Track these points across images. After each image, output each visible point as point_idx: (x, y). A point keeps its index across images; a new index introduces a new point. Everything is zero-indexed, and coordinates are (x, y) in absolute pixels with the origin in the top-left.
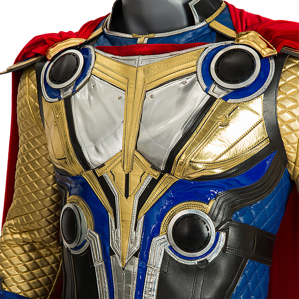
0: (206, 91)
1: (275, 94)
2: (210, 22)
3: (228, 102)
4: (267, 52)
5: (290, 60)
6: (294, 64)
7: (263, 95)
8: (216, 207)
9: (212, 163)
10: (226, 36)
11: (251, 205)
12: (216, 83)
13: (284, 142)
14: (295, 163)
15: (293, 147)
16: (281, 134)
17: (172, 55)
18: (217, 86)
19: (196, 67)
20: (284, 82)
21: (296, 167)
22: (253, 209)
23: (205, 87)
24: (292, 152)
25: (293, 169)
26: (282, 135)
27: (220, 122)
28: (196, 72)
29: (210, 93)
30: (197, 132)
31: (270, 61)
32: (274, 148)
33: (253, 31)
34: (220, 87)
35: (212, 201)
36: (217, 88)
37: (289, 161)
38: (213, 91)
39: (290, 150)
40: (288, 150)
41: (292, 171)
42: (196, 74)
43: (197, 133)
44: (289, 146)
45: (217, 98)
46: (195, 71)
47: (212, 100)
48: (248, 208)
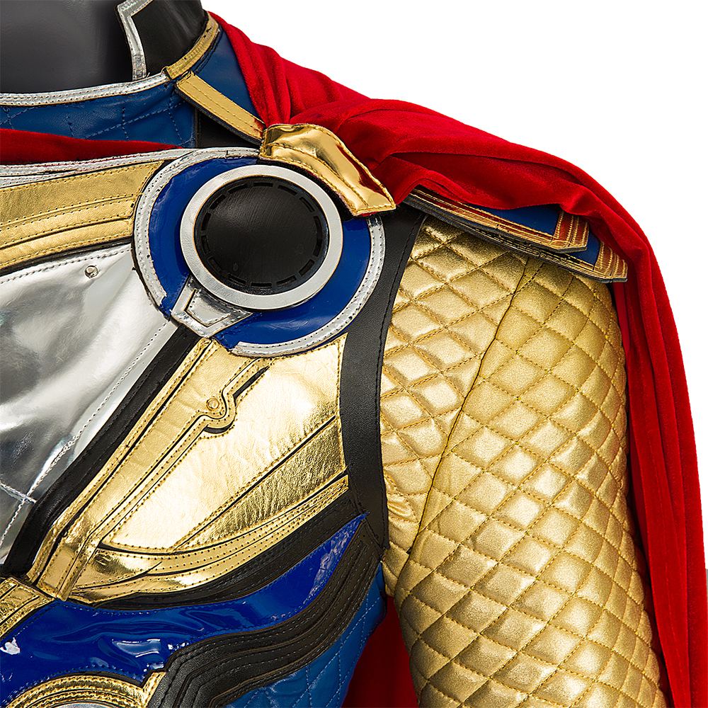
0: (165, 308)
1: (380, 337)
2: (180, 78)
3: (234, 350)
4: (361, 199)
5: (425, 230)
6: (437, 246)
7: (343, 339)
8: (166, 693)
9: (171, 551)
10: (228, 128)
11: (271, 684)
12: (196, 284)
13: (388, 487)
14: (410, 552)
15: (412, 503)
16: (383, 463)
17: (50, 172)
18: (198, 295)
19: (130, 221)
20: (407, 301)
21: (412, 562)
22: (275, 696)
23: (160, 294)
24: (406, 519)
25: (400, 568)
26: (386, 464)
27: (207, 418)
28: (130, 240)
29: (177, 317)
30: (130, 445)
31: (371, 230)
32: (358, 506)
33: (318, 127)
34: (208, 297)
35: (157, 674)
36: (198, 300)
37: (392, 544)
38: (185, 310)
39: (401, 512)
40: (396, 512)
41: (398, 573)
42: (130, 245)
43: (127, 449)
44: (401, 500)
45: (200, 333)
46: (128, 234)
47: (183, 341)
48: (262, 691)
